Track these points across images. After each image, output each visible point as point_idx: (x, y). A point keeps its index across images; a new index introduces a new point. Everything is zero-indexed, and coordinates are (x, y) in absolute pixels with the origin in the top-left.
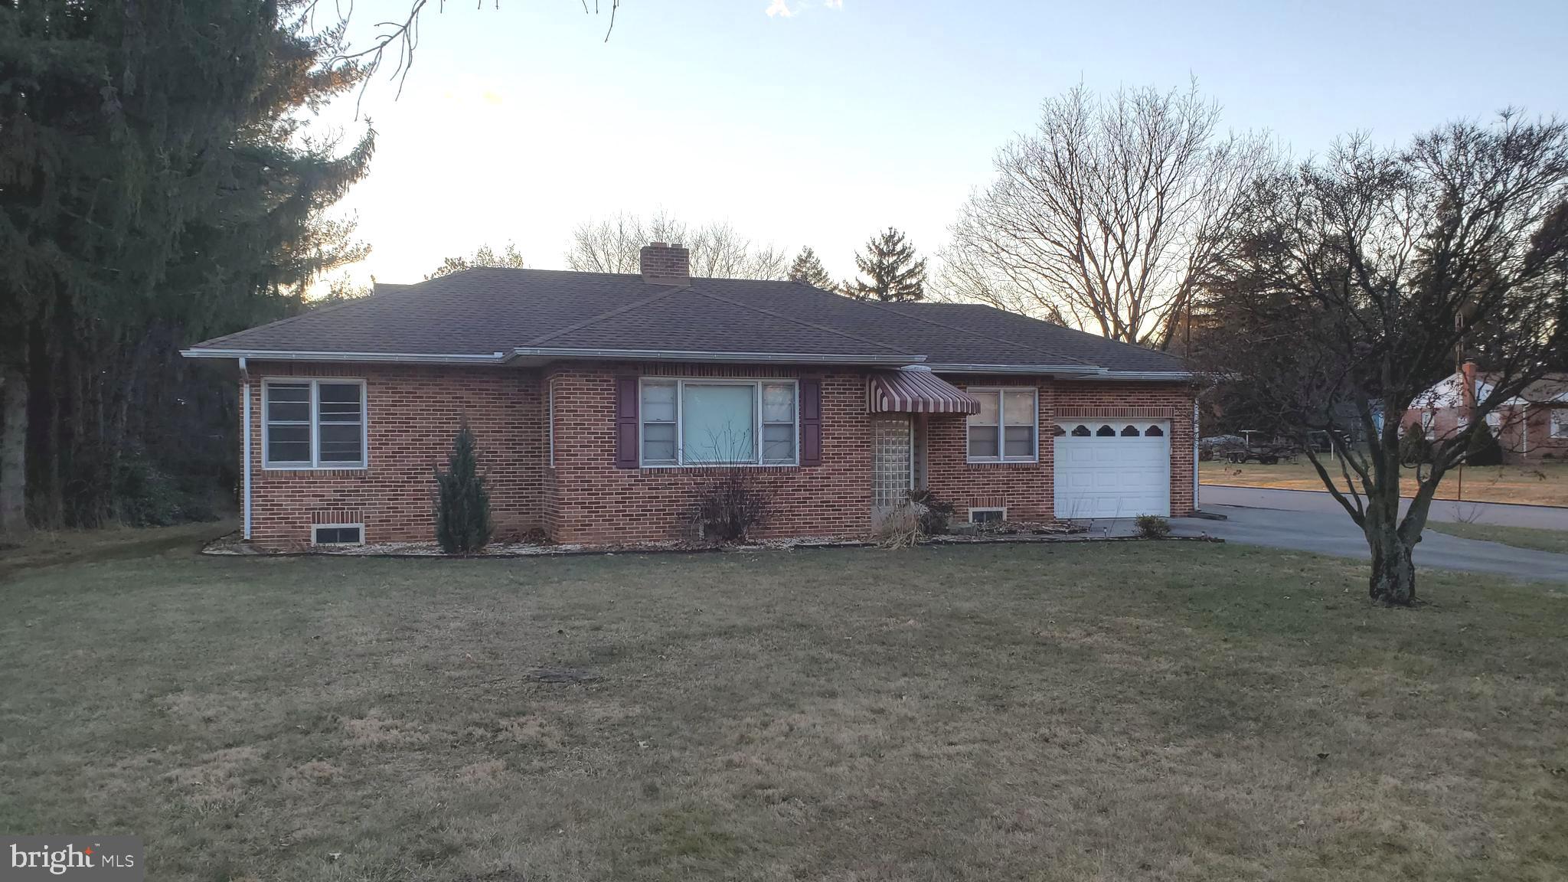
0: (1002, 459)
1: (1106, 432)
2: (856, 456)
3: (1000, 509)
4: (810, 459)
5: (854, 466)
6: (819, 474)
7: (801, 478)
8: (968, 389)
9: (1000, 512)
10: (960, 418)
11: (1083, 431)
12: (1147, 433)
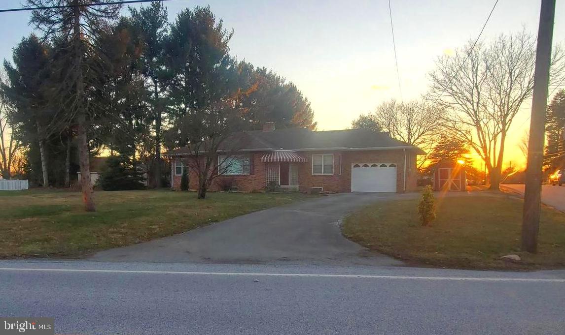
0: (323, 174)
1: (374, 166)
2: (262, 172)
5: (262, 175)
6: (254, 177)
7: (250, 178)
8: (313, 155)
9: (321, 189)
10: (309, 163)
11: (366, 166)
12: (390, 166)
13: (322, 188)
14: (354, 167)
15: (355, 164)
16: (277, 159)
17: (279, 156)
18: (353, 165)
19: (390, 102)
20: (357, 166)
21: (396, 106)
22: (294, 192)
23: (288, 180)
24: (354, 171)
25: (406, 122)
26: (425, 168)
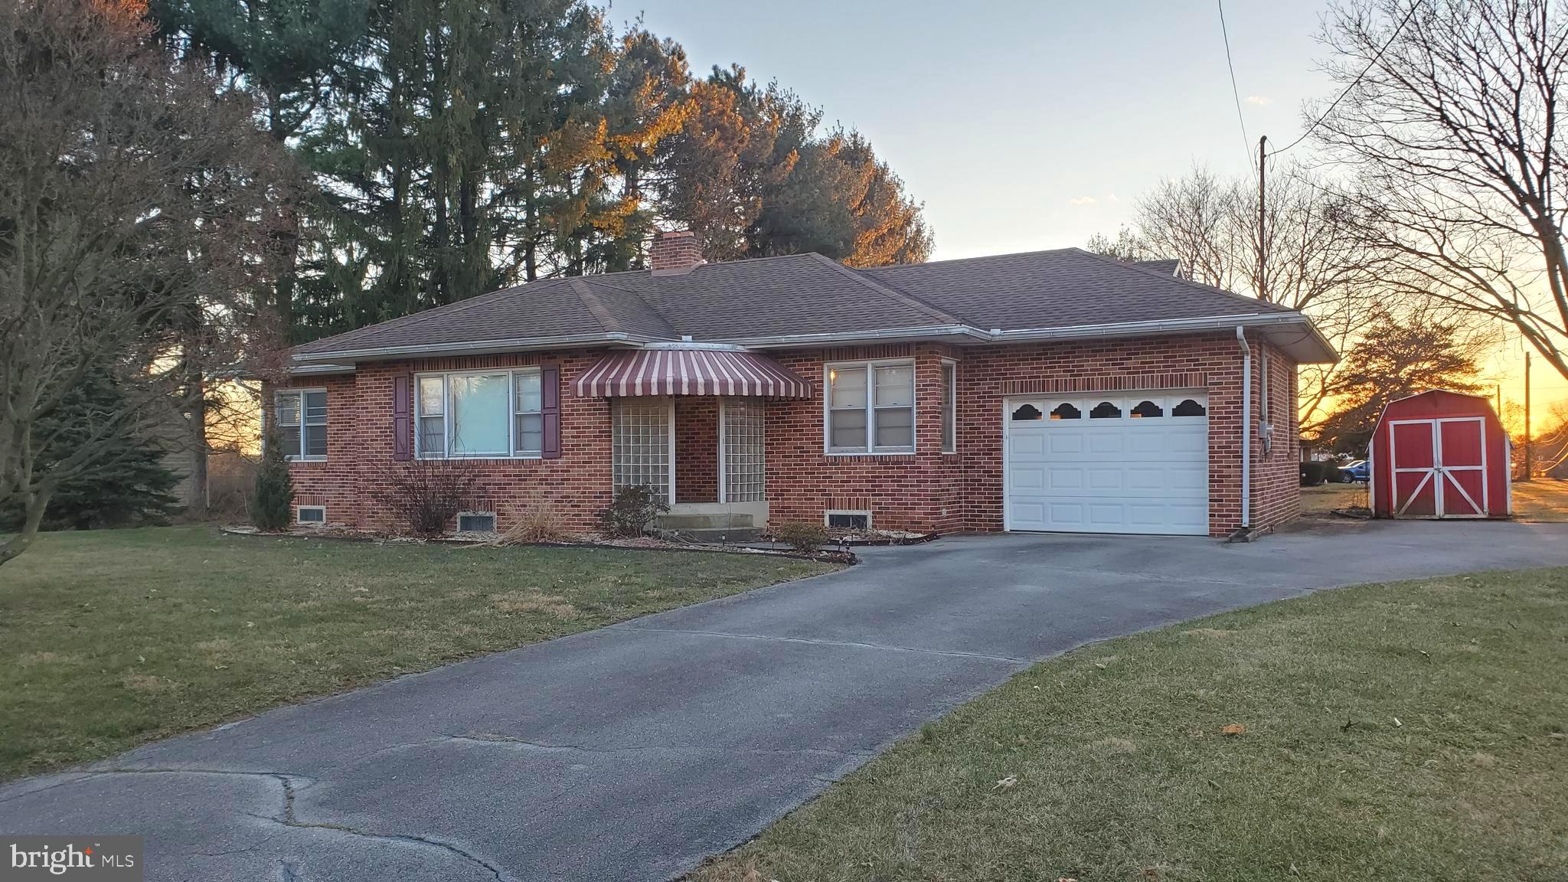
0: (870, 450)
1: (1105, 411)
2: (595, 447)
3: (862, 513)
4: (552, 450)
5: (593, 458)
6: (560, 467)
7: (543, 472)
8: (825, 365)
9: (865, 518)
10: (812, 401)
11: (1067, 412)
12: (1177, 412)
13: (869, 513)
14: (1017, 416)
15: (1017, 406)
16: (662, 384)
17: (690, 370)
18: (1009, 408)
19: (1191, 183)
20: (1027, 413)
21: (1213, 198)
22: (741, 534)
23: (715, 481)
24: (1016, 439)
25: (1251, 256)
26: (1319, 424)
